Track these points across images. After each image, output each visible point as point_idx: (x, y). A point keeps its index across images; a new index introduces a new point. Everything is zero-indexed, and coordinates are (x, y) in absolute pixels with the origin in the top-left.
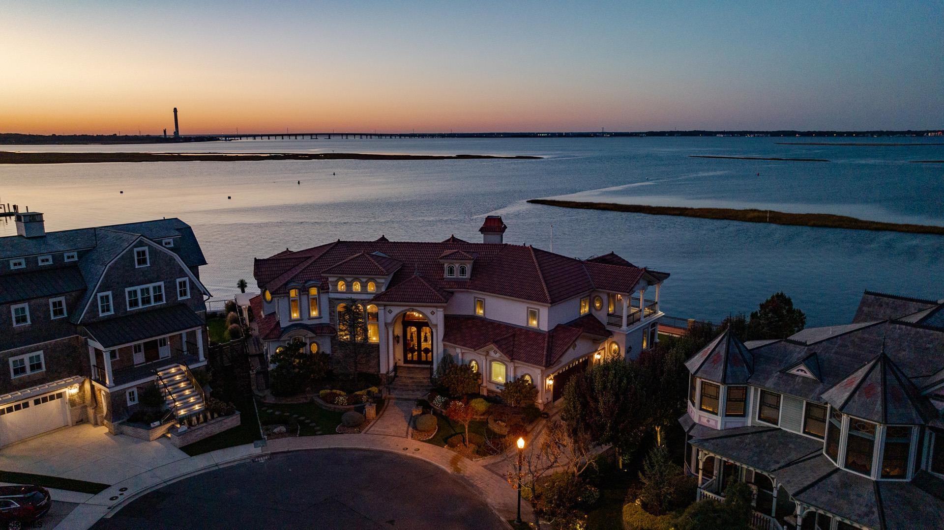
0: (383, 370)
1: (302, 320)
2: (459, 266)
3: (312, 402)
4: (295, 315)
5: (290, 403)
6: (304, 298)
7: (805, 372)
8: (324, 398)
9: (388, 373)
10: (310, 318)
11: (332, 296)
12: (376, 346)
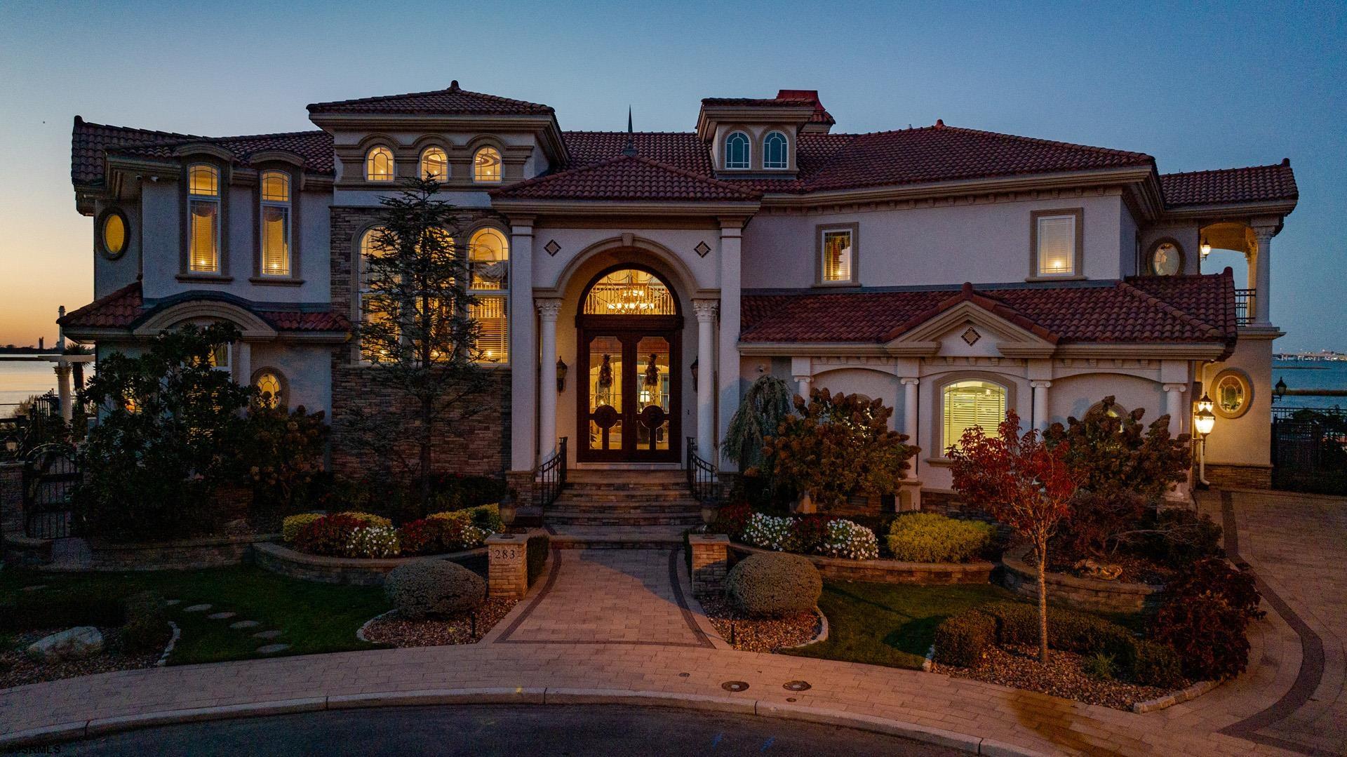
0: (522, 461)
1: (229, 281)
2: (765, 132)
3: (251, 560)
4: (203, 261)
5: (155, 568)
6: (241, 202)
8: (305, 540)
9: (538, 469)
10: (258, 281)
11: (342, 198)
12: (501, 379)
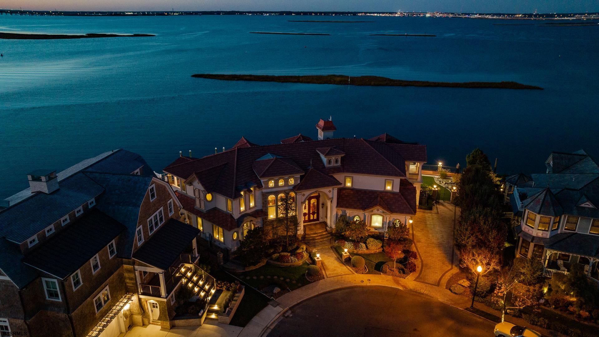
0: (299, 232)
1: (246, 211)
2: (335, 158)
4: (242, 209)
6: (247, 196)
7: (589, 205)
10: (250, 208)
11: (264, 191)
